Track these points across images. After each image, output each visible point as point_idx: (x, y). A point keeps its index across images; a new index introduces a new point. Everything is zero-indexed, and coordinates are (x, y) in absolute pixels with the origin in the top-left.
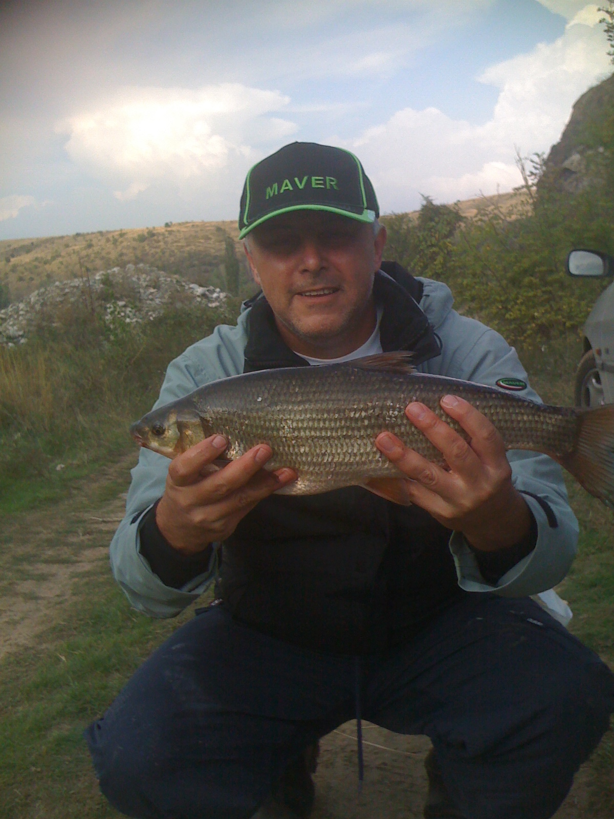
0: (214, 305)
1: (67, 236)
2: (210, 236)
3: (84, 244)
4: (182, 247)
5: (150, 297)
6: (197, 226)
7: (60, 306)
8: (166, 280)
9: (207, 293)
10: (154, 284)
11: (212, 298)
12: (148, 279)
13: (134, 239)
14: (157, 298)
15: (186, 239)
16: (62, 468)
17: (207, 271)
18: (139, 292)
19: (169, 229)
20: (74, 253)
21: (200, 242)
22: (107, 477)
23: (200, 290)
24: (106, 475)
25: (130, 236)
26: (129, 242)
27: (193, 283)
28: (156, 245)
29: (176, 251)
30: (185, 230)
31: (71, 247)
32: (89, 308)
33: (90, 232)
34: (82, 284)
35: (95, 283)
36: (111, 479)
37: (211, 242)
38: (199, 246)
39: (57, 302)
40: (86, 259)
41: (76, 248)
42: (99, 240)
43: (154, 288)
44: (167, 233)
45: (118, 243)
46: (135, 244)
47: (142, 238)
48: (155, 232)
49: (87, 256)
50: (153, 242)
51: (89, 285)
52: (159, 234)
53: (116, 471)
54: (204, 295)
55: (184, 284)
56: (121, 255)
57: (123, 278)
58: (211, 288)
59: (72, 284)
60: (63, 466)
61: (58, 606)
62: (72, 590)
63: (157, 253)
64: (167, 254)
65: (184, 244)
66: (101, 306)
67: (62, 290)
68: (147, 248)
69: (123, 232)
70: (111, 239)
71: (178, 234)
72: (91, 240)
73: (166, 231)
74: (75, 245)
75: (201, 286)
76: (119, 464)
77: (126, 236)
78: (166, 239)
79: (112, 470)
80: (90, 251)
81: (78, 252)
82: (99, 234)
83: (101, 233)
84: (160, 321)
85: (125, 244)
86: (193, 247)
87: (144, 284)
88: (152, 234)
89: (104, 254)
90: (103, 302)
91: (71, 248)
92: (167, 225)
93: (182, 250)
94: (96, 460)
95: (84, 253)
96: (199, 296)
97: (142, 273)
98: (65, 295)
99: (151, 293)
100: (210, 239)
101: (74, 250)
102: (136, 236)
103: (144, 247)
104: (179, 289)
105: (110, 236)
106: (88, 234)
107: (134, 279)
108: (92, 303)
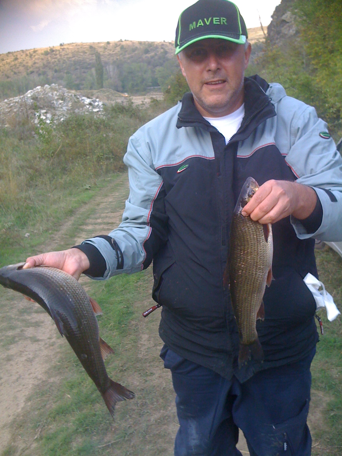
0: (95, 110)
1: (3, 54)
3: (13, 58)
5: (60, 106)
6: (79, 45)
7: (9, 114)
8: (68, 95)
9: (92, 102)
11: (95, 105)
12: (58, 94)
13: (42, 54)
14: (64, 106)
15: (72, 53)
18: (53, 103)
22: (55, 241)
23: (87, 101)
25: (40, 52)
26: (39, 55)
27: (84, 96)
28: (55, 57)
29: (66, 60)
30: (71, 47)
32: (26, 114)
35: (28, 99)
36: (57, 243)
37: (87, 55)
38: (80, 57)
39: (6, 112)
42: (21, 55)
43: (62, 100)
45: (33, 57)
46: (42, 57)
47: (46, 53)
49: (15, 65)
50: (53, 55)
51: (25, 101)
52: (56, 50)
53: (59, 237)
54: (90, 104)
55: (78, 97)
56: (35, 63)
58: (94, 99)
59: (14, 101)
60: (29, 234)
63: (55, 61)
64: (61, 62)
65: (71, 56)
66: (32, 113)
67: (9, 104)
69: (36, 50)
71: (67, 50)
72: (17, 56)
73: (61, 48)
74: (8, 59)
75: (88, 98)
78: (60, 53)
80: (16, 62)
81: (9, 63)
82: (21, 52)
84: (67, 123)
85: (37, 57)
86: (77, 58)
87: (56, 98)
88: (52, 50)
89: (24, 63)
90: (33, 110)
91: (5, 61)
92: (61, 45)
93: (70, 60)
94: (47, 230)
95: (13, 63)
96: (87, 105)
97: (55, 91)
98: (11, 107)
99: (61, 103)
100: (86, 53)
103: (48, 58)
104: (76, 100)
105: (28, 52)
106: (15, 52)
107: (50, 94)
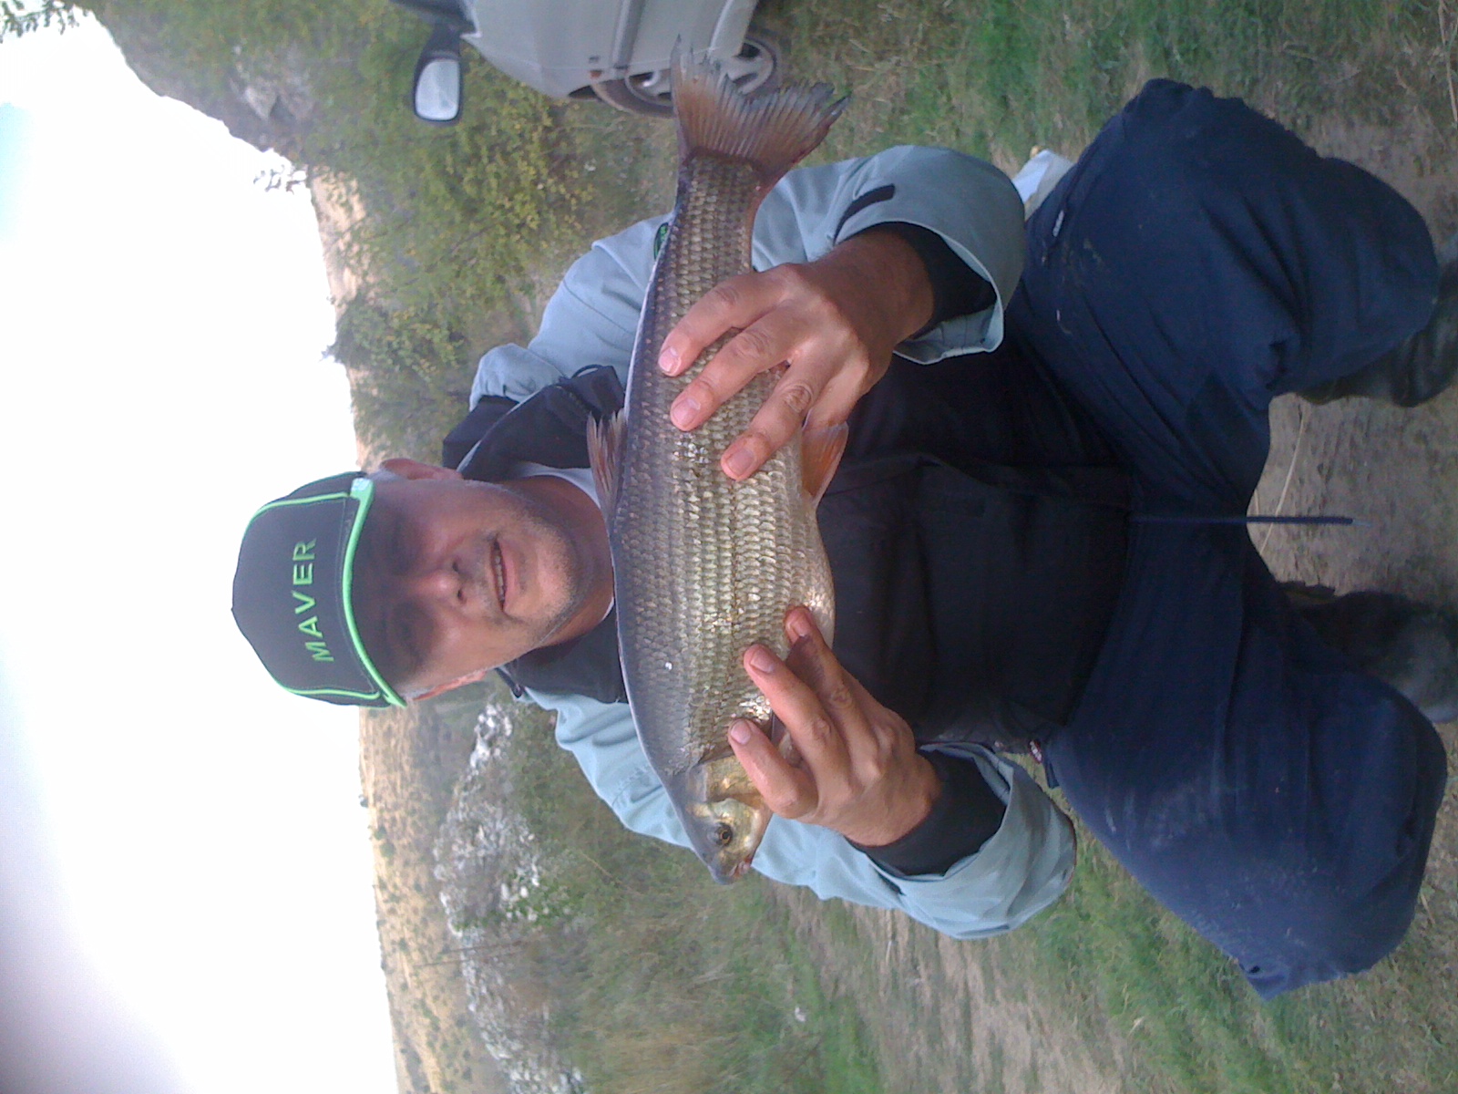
0: (508, 727)
1: (387, 986)
2: (385, 727)
3: (399, 955)
4: (403, 778)
5: (492, 838)
6: (367, 750)
7: (513, 1003)
8: (463, 810)
9: (486, 737)
10: (470, 831)
11: (495, 729)
12: (460, 842)
13: (390, 863)
14: (495, 827)
15: (389, 771)
16: (801, 1011)
17: (448, 736)
18: (484, 859)
19: (371, 800)
20: (416, 975)
21: (396, 746)
22: (814, 929)
23: (482, 750)
24: (810, 930)
25: (384, 872)
26: (394, 872)
27: (468, 762)
28: (399, 825)
29: (411, 789)
30: (372, 773)
31: (405, 979)
32: (513, 950)
33: (379, 944)
34: (472, 963)
35: (468, 938)
36: (818, 921)
37: (395, 727)
38: (402, 748)
39: (505, 1011)
40: (427, 953)
41: (408, 970)
42: (393, 927)
43: (477, 831)
44: (379, 805)
45: (398, 893)
46: (398, 863)
47: (388, 850)
48: (376, 826)
49: (421, 949)
50: (395, 829)
51: (474, 948)
52: (381, 819)
53: (803, 912)
54: (491, 744)
55: (469, 778)
56: (417, 887)
57: (459, 887)
58: (477, 729)
59: (473, 981)
60: (797, 1010)
61: (1046, 1028)
62: (1016, 1001)
63: (414, 823)
64: (417, 805)
65: (398, 775)
66: (509, 929)
67: (483, 998)
68: (405, 841)
69: (376, 883)
70: (389, 905)
71: (381, 785)
72: (393, 942)
73: (375, 805)
74: (403, 972)
75: (473, 748)
76: (792, 906)
77: (385, 878)
78: (389, 806)
79: (802, 919)
80: (412, 944)
81: (414, 967)
82: (382, 928)
83: (380, 924)
84: (536, 822)
85: (398, 881)
86: (405, 758)
87: (470, 848)
88: (380, 832)
89: (416, 920)
90: (503, 924)
91: (409, 980)
92: (365, 803)
93: (409, 778)
94: (785, 948)
95: (416, 956)
96: (492, 753)
97: (450, 849)
98: (492, 994)
99: (486, 836)
100: (390, 728)
101: (411, 975)
102: (383, 861)
103: (404, 847)
104: (479, 786)
105: (385, 907)
106: (382, 948)
107: (461, 866)
108: (506, 945)
